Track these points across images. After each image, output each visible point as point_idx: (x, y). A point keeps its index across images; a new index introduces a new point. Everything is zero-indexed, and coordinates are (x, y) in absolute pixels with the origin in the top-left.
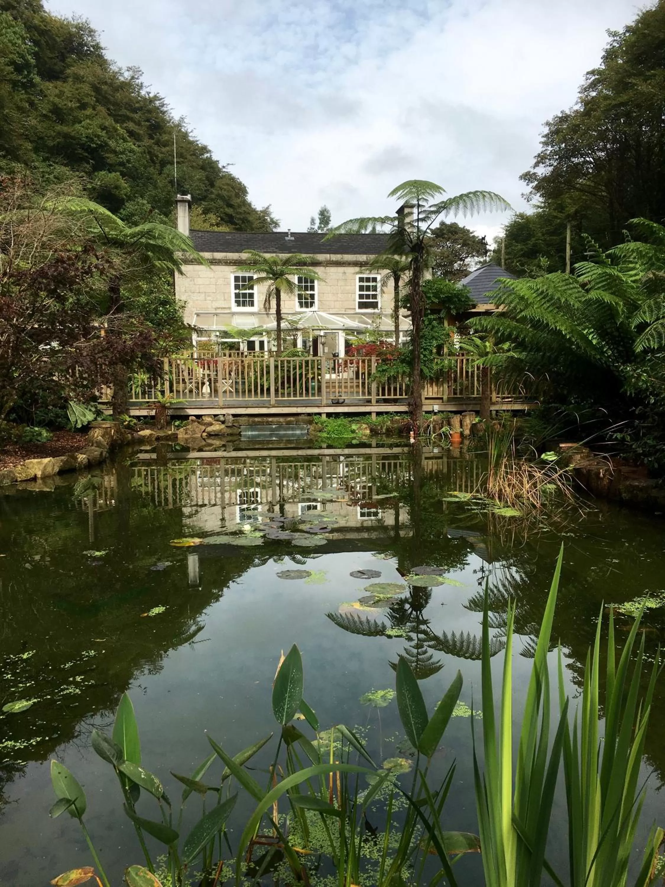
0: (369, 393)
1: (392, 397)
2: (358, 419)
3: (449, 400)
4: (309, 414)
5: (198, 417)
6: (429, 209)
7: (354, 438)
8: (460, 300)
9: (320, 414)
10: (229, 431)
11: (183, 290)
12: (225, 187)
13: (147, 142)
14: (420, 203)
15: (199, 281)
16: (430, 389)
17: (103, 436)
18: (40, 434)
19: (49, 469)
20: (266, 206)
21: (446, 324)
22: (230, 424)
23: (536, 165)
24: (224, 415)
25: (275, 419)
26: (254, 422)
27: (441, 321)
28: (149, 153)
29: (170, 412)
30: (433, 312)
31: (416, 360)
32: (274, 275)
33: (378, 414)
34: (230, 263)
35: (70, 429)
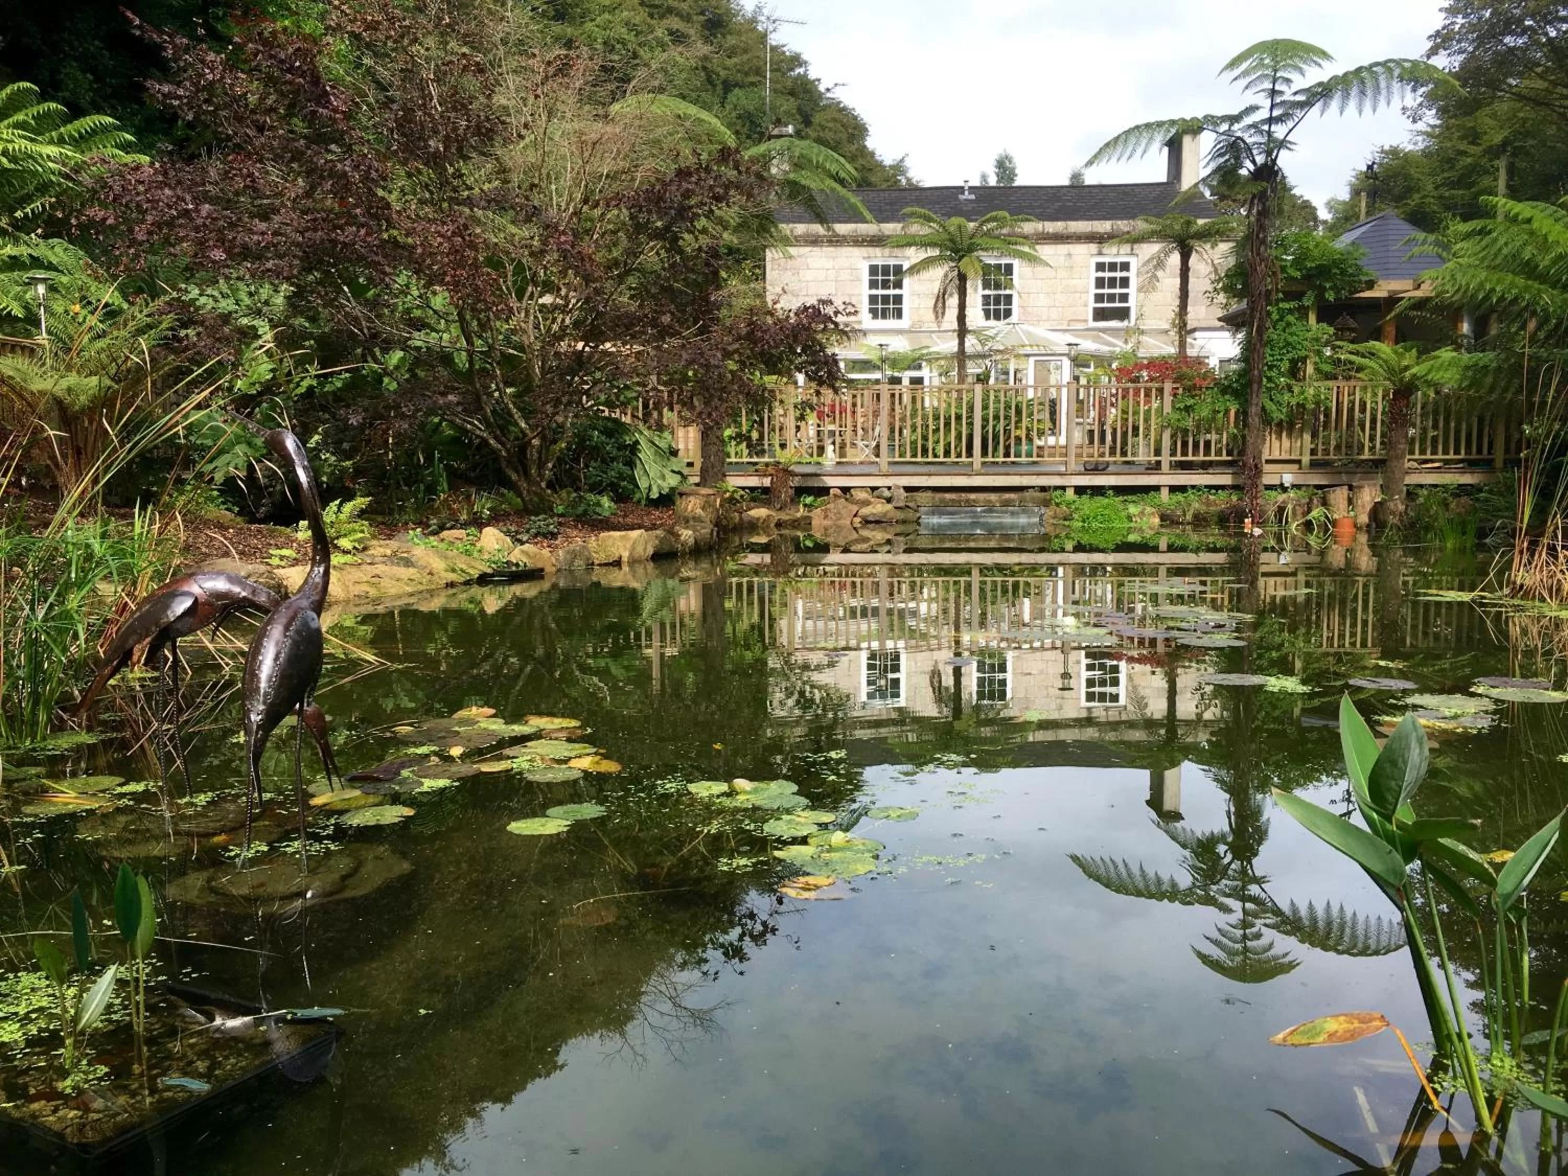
0: (1158, 452)
1: (1201, 458)
2: (1134, 498)
3: (1314, 464)
4: (1043, 489)
5: (846, 490)
6: (1292, 98)
7: (1130, 530)
8: (1343, 272)
9: (1063, 488)
10: (900, 515)
11: (779, 290)
12: (831, 125)
13: (703, 49)
14: (1277, 88)
15: (808, 275)
16: (1276, 444)
17: (703, 508)
18: (598, 504)
19: (640, 549)
20: (899, 158)
21: (1312, 318)
22: (901, 504)
23: (1433, 52)
24: (889, 488)
25: (981, 496)
26: (942, 501)
27: (1302, 313)
28: (704, 68)
29: (796, 482)
30: (1289, 297)
31: (1255, 387)
32: (956, 251)
33: (1173, 489)
34: (863, 241)
35: (639, 501)
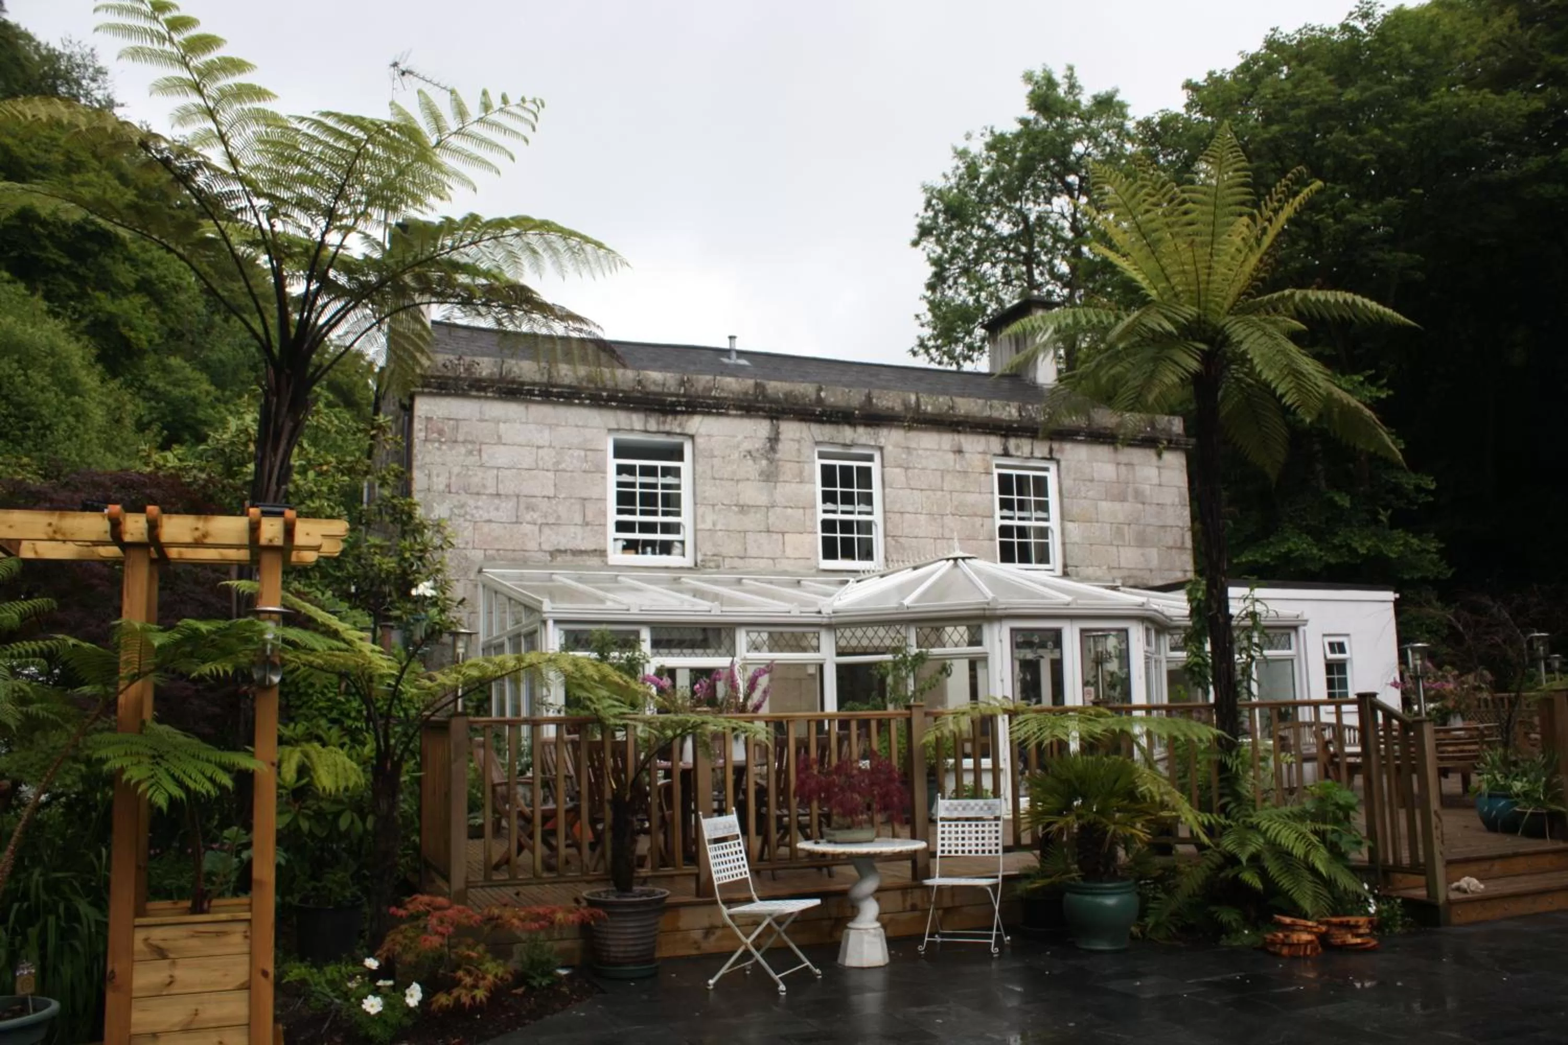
11: (439, 483)
15: (500, 456)
34: (612, 398)
